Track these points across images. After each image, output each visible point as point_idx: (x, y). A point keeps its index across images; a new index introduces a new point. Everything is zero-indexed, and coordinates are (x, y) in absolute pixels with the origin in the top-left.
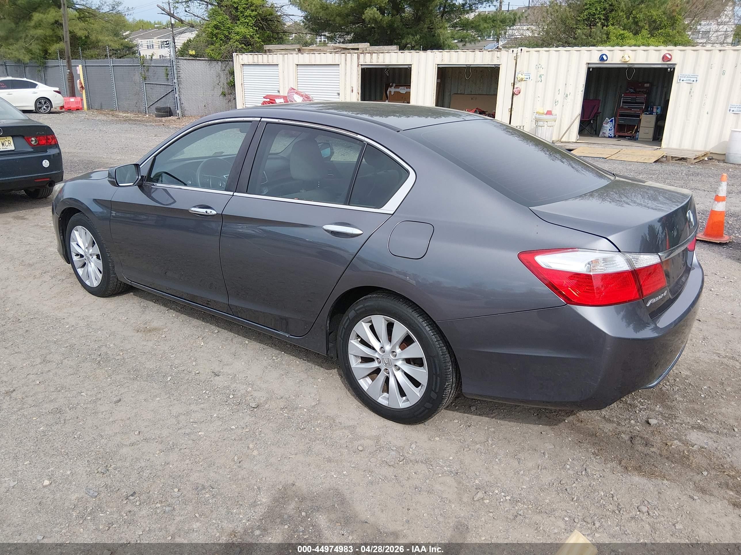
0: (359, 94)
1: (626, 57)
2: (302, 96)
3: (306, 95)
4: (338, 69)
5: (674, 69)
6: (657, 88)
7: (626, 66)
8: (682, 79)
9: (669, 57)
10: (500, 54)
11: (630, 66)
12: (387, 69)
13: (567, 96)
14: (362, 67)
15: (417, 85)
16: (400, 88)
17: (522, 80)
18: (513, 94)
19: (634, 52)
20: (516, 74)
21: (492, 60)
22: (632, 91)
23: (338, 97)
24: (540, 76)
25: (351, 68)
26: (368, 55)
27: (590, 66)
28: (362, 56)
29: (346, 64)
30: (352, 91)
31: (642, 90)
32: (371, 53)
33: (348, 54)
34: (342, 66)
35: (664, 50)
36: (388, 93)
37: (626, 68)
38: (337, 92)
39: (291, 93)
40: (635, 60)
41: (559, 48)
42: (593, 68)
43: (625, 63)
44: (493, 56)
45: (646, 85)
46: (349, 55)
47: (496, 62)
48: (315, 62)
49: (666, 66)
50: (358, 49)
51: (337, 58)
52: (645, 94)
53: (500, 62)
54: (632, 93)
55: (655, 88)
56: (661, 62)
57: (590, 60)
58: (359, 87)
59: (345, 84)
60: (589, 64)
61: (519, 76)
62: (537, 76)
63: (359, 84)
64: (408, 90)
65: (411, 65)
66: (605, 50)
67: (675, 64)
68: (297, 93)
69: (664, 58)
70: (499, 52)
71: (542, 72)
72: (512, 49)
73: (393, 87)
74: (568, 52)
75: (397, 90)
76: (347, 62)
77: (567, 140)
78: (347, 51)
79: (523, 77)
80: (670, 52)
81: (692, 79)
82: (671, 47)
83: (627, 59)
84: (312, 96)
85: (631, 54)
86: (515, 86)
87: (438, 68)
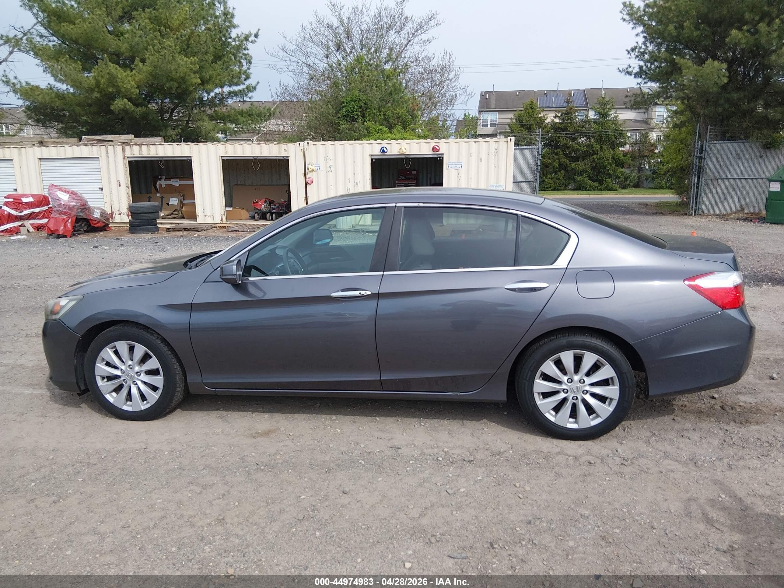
0: (128, 188)
1: (403, 148)
2: (68, 192)
3: (73, 191)
4: (98, 162)
5: (443, 158)
6: (423, 174)
7: (403, 157)
8: (450, 166)
9: (438, 148)
10: (287, 147)
11: (407, 156)
12: (161, 161)
13: (357, 184)
14: (129, 159)
15: (201, 177)
16: (172, 180)
17: (313, 170)
18: (306, 184)
19: (408, 145)
20: (307, 165)
21: (280, 152)
22: (403, 178)
23: (101, 192)
24: (330, 167)
25: (115, 161)
26: (136, 148)
27: (373, 157)
28: (127, 148)
29: (108, 157)
30: (120, 185)
31: (411, 177)
32: (140, 145)
33: (109, 146)
34: (103, 160)
35: (433, 143)
36: (157, 186)
37: (403, 159)
38: (98, 187)
39: (54, 190)
40: (410, 152)
41: (343, 142)
42: (375, 159)
43: (403, 154)
44: (280, 148)
45: (413, 172)
46: (110, 148)
47: (283, 154)
48: (65, 155)
49: (436, 156)
50: (112, 141)
51: (95, 150)
52: (414, 180)
53: (288, 154)
54: (404, 179)
55: (421, 174)
56: (431, 152)
57: (372, 152)
58: (127, 180)
59: (109, 178)
60: (372, 155)
61: (309, 167)
62: (326, 167)
63: (127, 177)
64: (189, 182)
65: (191, 157)
66: (384, 143)
67: (443, 154)
68: (61, 190)
69: (434, 149)
70: (285, 145)
71: (331, 163)
72: (298, 143)
73: (163, 180)
74: (352, 146)
75: (168, 182)
76: (109, 155)
77: (363, 224)
78: (106, 143)
79: (313, 167)
80: (437, 144)
81: (458, 166)
82: (436, 140)
83: (404, 151)
84: (81, 192)
85: (407, 146)
86: (307, 177)
87: (222, 160)
